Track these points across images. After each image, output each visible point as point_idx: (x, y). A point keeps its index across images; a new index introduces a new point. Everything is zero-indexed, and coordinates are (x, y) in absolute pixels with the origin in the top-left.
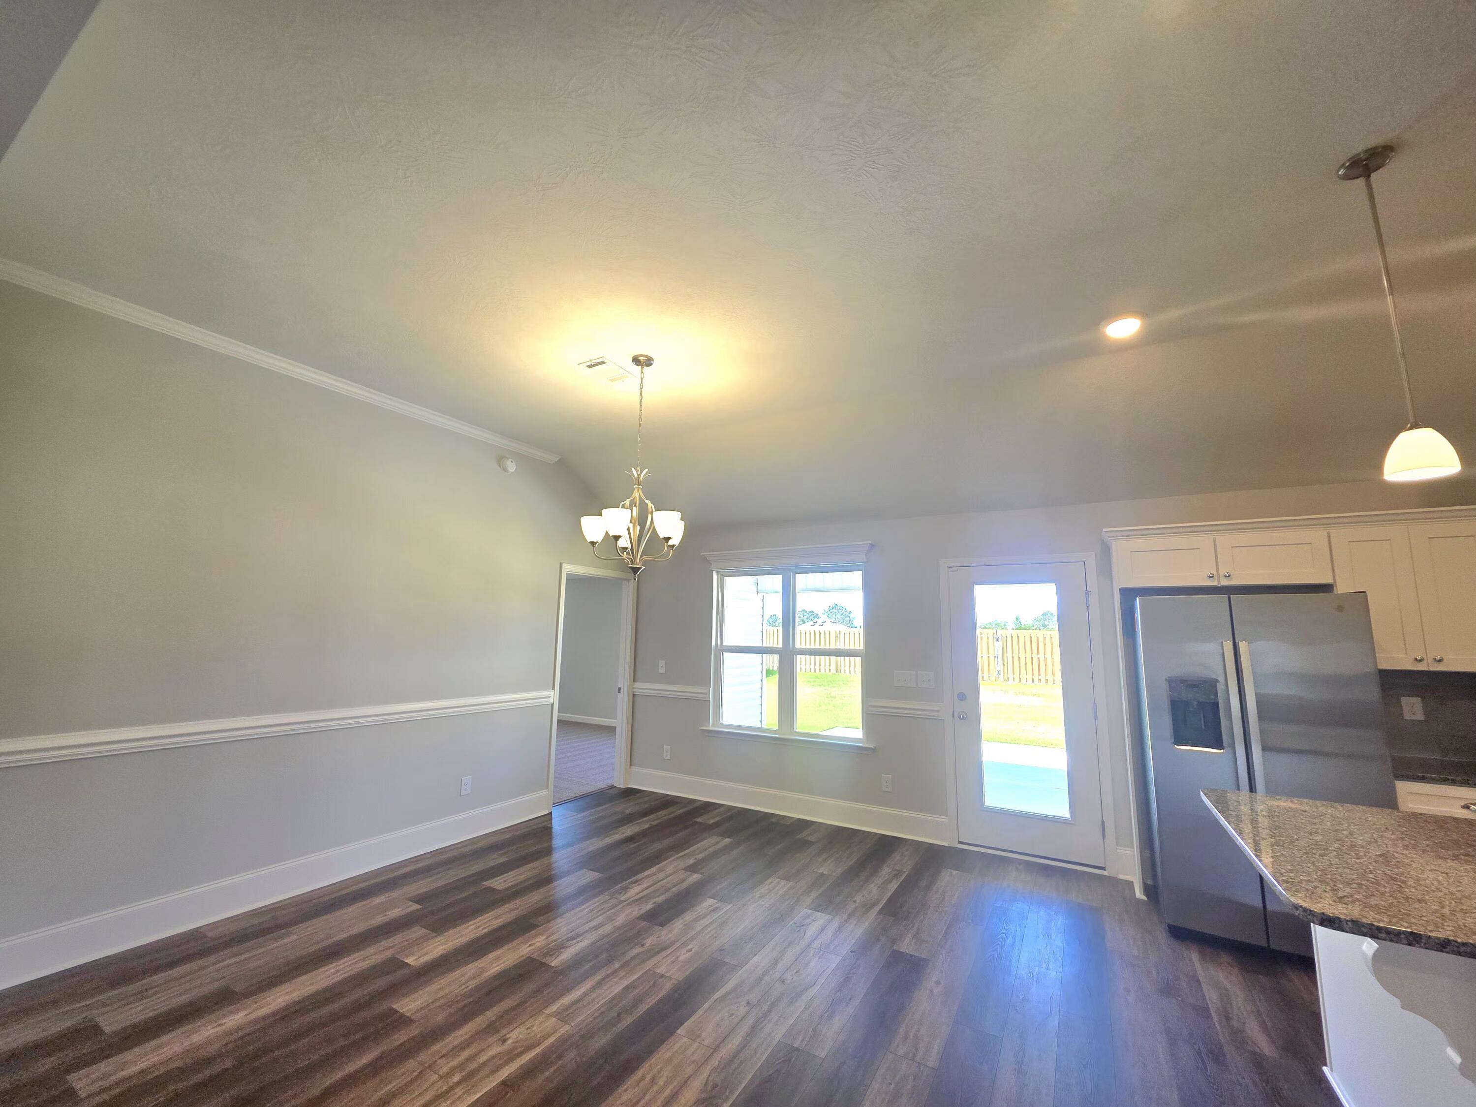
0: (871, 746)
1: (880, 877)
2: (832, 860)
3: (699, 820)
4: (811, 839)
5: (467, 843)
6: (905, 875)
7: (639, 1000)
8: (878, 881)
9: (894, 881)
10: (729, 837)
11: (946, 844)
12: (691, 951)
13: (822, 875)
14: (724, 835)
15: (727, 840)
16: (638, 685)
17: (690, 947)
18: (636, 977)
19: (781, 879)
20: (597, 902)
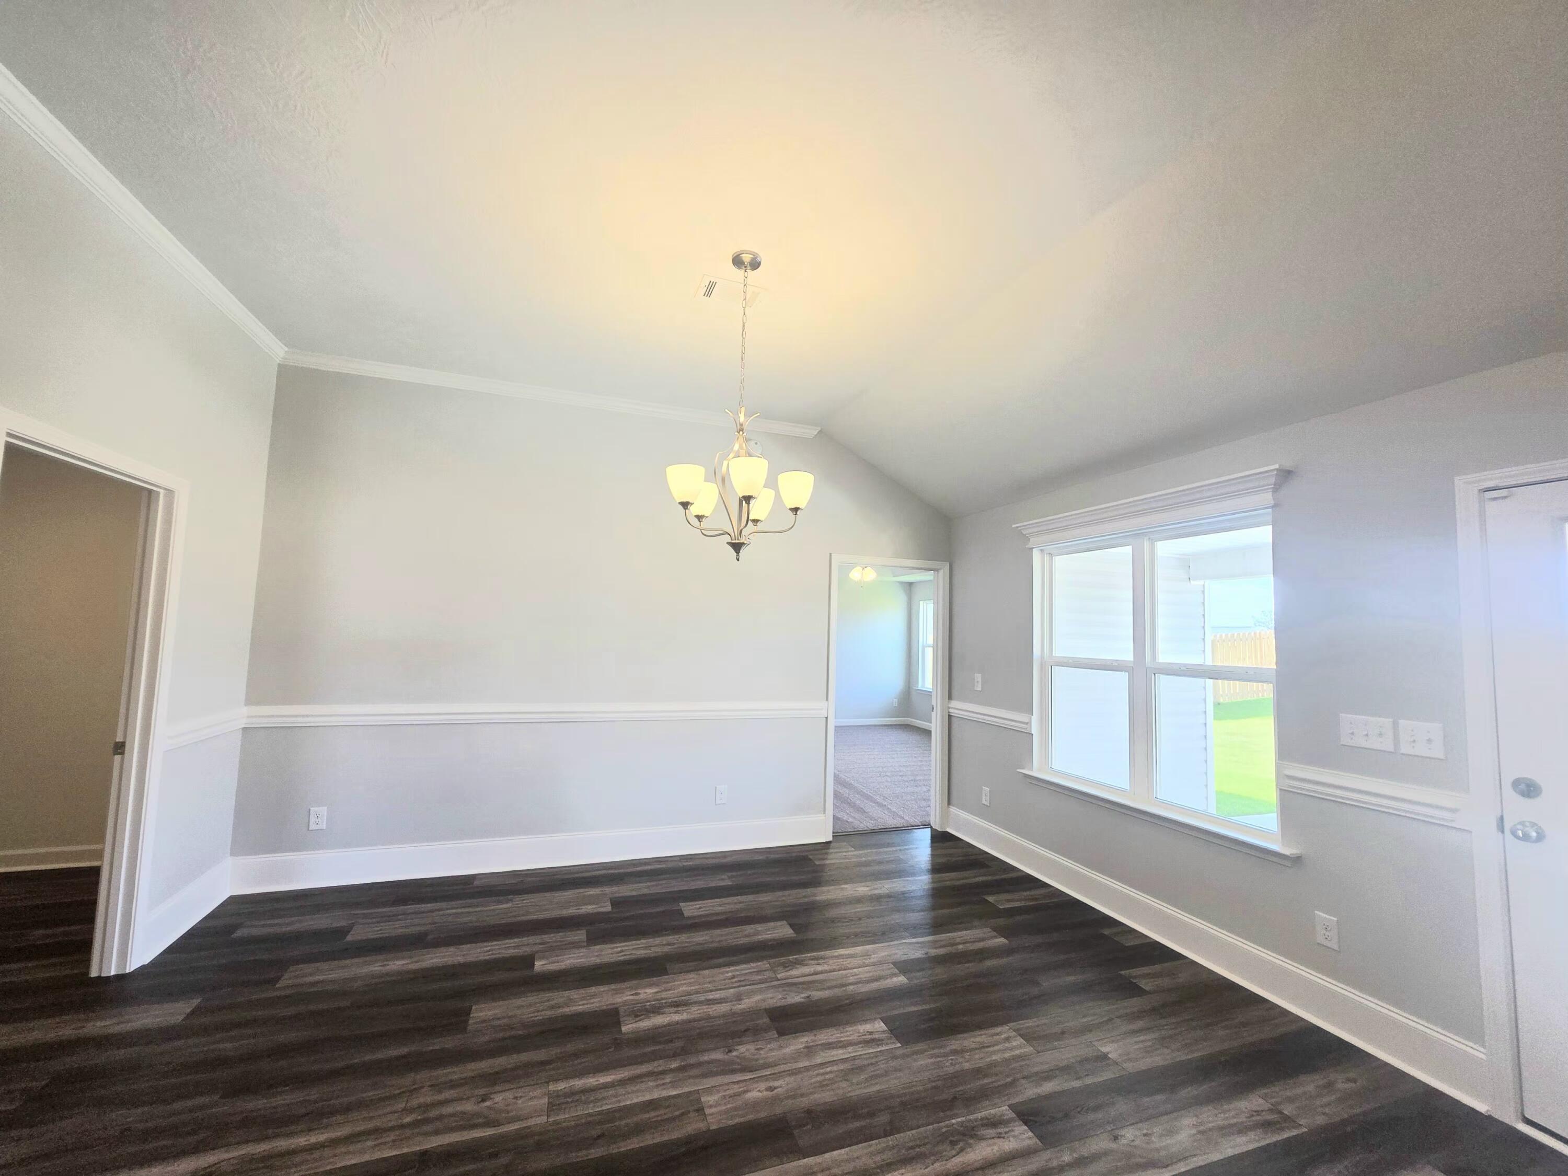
0: (1287, 851)
1: (1224, 1112)
2: (1148, 1037)
3: (991, 899)
4: (1145, 985)
5: (720, 855)
6: (1294, 1132)
7: (639, 1129)
8: (1211, 1116)
9: (1252, 1135)
10: (1005, 938)
11: (1481, 1107)
12: (773, 1091)
13: (1105, 1057)
14: (1000, 931)
15: (1002, 940)
16: (954, 704)
17: (776, 1084)
18: (675, 1093)
19: (1020, 1035)
20: (754, 968)
